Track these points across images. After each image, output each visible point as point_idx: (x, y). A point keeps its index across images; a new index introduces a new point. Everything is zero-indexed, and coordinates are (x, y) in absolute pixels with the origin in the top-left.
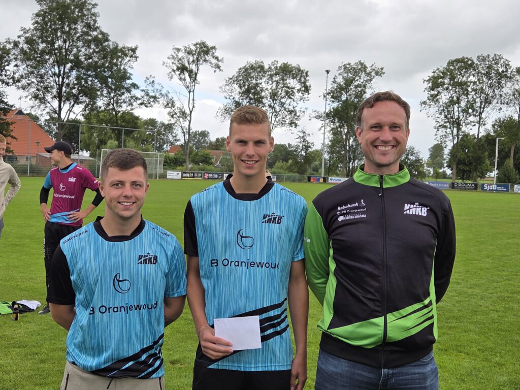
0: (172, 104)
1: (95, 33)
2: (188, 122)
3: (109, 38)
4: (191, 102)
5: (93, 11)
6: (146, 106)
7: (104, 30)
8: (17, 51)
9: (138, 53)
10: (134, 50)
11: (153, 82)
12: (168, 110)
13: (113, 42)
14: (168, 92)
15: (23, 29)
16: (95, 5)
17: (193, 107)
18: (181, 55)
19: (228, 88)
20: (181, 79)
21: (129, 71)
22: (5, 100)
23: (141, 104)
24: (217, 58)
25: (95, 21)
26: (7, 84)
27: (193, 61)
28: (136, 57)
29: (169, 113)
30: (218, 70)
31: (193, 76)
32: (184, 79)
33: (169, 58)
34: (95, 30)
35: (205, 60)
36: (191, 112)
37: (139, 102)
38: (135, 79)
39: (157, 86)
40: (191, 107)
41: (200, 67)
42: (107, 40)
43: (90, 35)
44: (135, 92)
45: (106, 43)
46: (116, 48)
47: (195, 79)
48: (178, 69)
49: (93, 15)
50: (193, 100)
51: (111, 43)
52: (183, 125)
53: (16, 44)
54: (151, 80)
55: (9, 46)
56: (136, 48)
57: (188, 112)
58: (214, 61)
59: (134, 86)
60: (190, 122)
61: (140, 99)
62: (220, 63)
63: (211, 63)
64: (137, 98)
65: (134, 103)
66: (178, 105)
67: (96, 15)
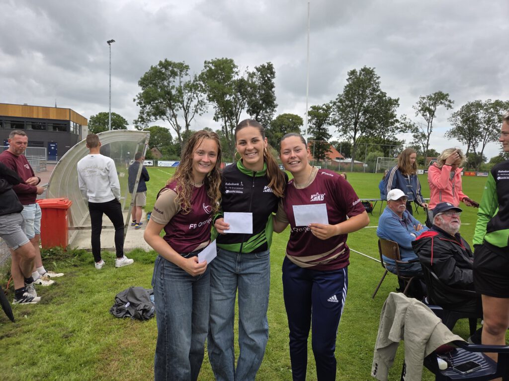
0: (417, 130)
1: (378, 93)
2: (426, 141)
3: (386, 95)
4: (430, 128)
5: (377, 81)
6: (404, 132)
7: (383, 91)
8: (335, 107)
9: (399, 102)
10: (397, 101)
11: (406, 118)
12: (413, 134)
14: (415, 124)
15: (339, 95)
16: (378, 78)
17: (431, 131)
18: (425, 101)
19: (453, 119)
20: (423, 115)
21: (395, 113)
22: (328, 133)
23: (400, 131)
24: (450, 101)
25: (378, 87)
26: (330, 124)
27: (432, 104)
28: (398, 105)
29: (414, 136)
30: (449, 108)
31: (432, 113)
32: (426, 115)
33: (417, 103)
34: (377, 91)
35: (441, 103)
36: (429, 135)
37: (399, 130)
38: (398, 117)
39: (407, 120)
40: (429, 131)
41: (437, 107)
42: (385, 96)
43: (375, 95)
44: (397, 124)
45: (384, 98)
46: (390, 99)
47: (433, 114)
48: (422, 109)
50: (431, 127)
51: (387, 98)
52: (423, 143)
53: (335, 103)
54: (404, 117)
55: (331, 105)
56: (398, 99)
57: (427, 134)
58: (447, 103)
59: (397, 121)
60: (428, 140)
62: (451, 104)
63: (445, 104)
64: (398, 128)
65: (396, 131)
66: (421, 130)
67: (378, 83)
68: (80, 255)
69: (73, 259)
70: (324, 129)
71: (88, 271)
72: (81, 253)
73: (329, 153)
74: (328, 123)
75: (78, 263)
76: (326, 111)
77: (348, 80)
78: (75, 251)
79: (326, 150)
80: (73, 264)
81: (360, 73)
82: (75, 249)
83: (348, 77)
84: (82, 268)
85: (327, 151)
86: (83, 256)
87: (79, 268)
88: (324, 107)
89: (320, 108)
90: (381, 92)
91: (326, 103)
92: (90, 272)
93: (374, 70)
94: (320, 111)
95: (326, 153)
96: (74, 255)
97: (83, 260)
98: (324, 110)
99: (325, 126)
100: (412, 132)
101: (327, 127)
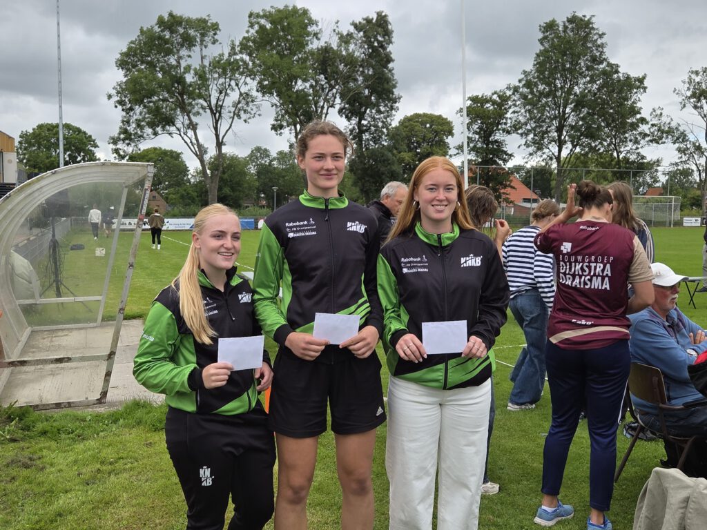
0: (684, 138)
1: (602, 66)
3: (620, 69)
5: (599, 42)
6: (658, 143)
7: (612, 61)
8: (516, 97)
9: (646, 83)
10: (641, 80)
11: (661, 114)
12: (677, 145)
13: (623, 74)
14: (679, 125)
15: (525, 72)
16: (601, 36)
18: (698, 79)
20: (695, 107)
21: (639, 105)
22: (505, 149)
23: (651, 141)
25: (602, 53)
26: (508, 132)
28: (645, 88)
29: (679, 150)
32: (701, 107)
33: (683, 83)
34: (601, 62)
37: (647, 139)
38: (645, 114)
39: (664, 119)
42: (617, 72)
43: (598, 69)
44: (644, 128)
45: (616, 76)
46: (628, 78)
48: (693, 95)
49: (599, 46)
51: (620, 75)
52: (698, 162)
53: (516, 89)
54: (658, 112)
55: (508, 93)
56: (644, 78)
57: (704, 145)
59: (643, 120)
61: (649, 135)
64: (646, 135)
65: (642, 142)
66: (691, 138)
67: (602, 46)
68: (21, 419)
69: (7, 428)
70: (496, 141)
71: (41, 450)
72: (24, 415)
73: (509, 190)
74: (504, 130)
75: (19, 434)
76: (500, 105)
77: (541, 41)
78: (12, 410)
79: (501, 184)
80: (8, 437)
81: (565, 28)
82: (11, 406)
83: (541, 36)
84: (27, 445)
85: (505, 187)
86: (28, 420)
87: (22, 444)
88: (495, 97)
89: (487, 101)
90: (609, 65)
91: (498, 90)
92: (45, 452)
93: (593, 20)
94: (488, 105)
95: (502, 191)
96: (10, 419)
97: (27, 428)
98: (494, 103)
99: (498, 136)
100: (674, 143)
101: (502, 138)
